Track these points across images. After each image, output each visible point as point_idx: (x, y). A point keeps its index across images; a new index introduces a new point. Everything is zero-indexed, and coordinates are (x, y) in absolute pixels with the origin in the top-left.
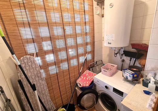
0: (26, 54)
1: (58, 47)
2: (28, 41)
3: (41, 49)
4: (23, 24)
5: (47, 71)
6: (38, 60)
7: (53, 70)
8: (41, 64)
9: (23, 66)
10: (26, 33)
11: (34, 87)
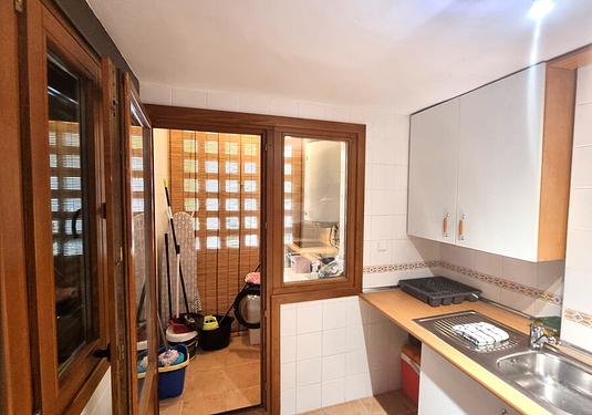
0: (184, 210)
1: (227, 209)
2: (189, 195)
3: (203, 207)
4: (189, 176)
5: (203, 242)
6: (195, 224)
7: (213, 243)
8: (198, 229)
9: (175, 223)
10: (191, 186)
11: (178, 249)
